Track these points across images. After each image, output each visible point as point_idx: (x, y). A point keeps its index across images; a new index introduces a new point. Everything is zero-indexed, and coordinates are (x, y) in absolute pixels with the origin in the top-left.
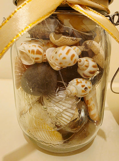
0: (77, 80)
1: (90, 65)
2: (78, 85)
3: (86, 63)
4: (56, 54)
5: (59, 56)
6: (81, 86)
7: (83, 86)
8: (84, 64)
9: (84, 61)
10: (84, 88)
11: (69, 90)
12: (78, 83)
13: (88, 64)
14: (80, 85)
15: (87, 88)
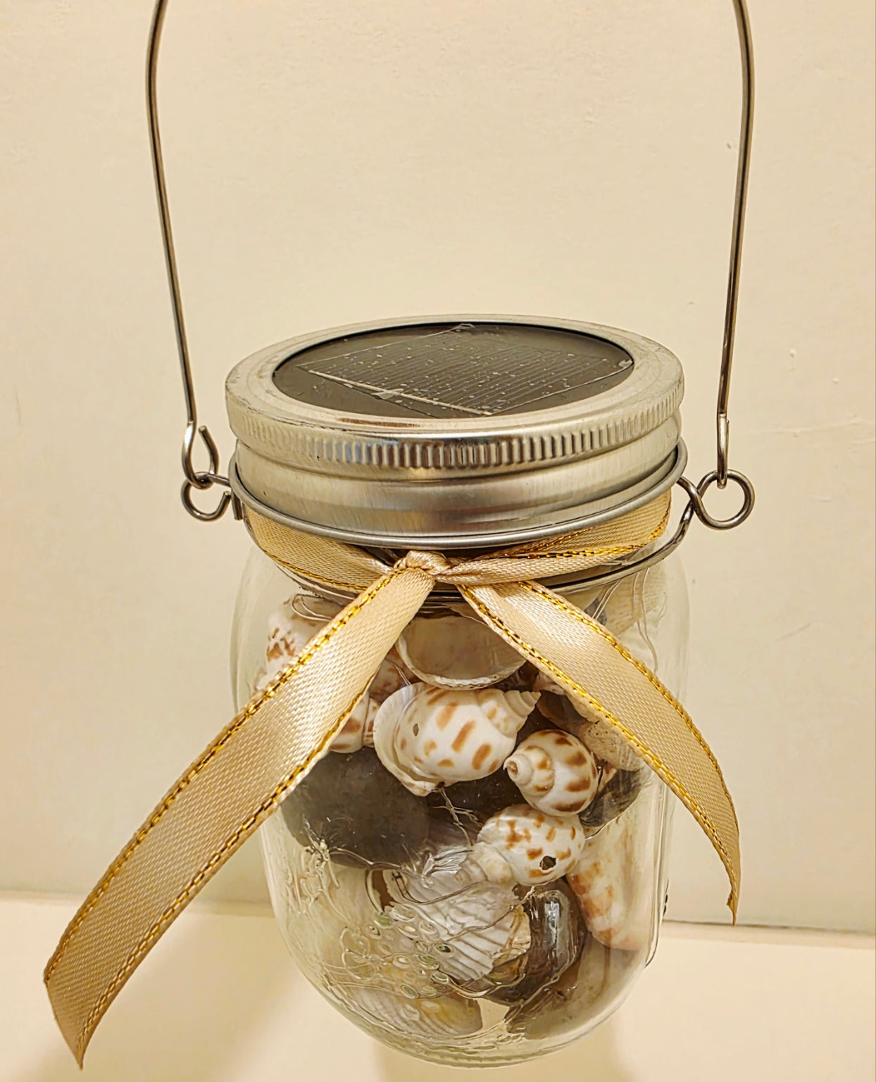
0: (512, 824)
1: (556, 782)
2: (514, 850)
3: (540, 777)
4: (416, 735)
5: (427, 754)
6: (524, 851)
7: (533, 854)
8: (529, 781)
9: (533, 771)
10: (540, 859)
11: (478, 866)
12: (514, 838)
13: (552, 777)
14: (519, 850)
15: (553, 860)
